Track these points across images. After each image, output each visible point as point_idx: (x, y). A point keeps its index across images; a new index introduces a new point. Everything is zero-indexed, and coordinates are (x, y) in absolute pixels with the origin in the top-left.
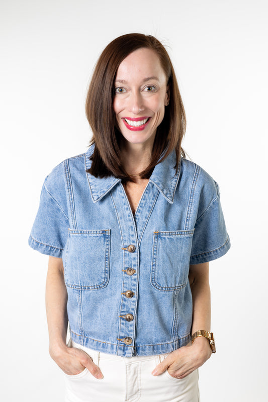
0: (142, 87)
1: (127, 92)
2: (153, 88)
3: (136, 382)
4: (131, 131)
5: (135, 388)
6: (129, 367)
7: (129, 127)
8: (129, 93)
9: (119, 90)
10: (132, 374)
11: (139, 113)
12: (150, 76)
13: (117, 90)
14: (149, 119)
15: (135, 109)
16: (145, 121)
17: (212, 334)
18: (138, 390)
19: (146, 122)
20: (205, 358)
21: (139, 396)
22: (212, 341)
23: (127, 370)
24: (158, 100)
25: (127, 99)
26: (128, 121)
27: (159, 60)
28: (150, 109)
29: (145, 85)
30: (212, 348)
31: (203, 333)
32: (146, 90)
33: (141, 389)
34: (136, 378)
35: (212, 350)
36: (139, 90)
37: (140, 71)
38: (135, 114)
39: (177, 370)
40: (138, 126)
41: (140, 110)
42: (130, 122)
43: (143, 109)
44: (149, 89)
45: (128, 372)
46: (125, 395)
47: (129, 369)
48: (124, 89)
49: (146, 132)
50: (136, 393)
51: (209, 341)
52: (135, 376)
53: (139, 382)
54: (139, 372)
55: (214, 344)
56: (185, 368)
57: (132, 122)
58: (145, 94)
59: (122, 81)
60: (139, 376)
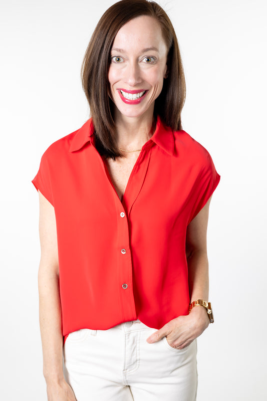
0: (140, 58)
1: (124, 62)
2: (152, 60)
3: (135, 351)
4: (125, 104)
5: (134, 358)
6: (129, 335)
7: (124, 99)
8: (127, 63)
9: (116, 59)
10: (131, 342)
11: (136, 85)
12: (149, 46)
13: (114, 59)
14: (146, 92)
15: (132, 81)
16: (141, 94)
17: (209, 304)
18: (137, 361)
19: (143, 95)
20: (203, 328)
21: (137, 366)
22: (209, 310)
23: (126, 339)
24: (156, 72)
25: (124, 70)
26: (124, 93)
27: (160, 29)
28: (147, 82)
29: (143, 56)
30: (210, 317)
31: (200, 302)
32: (145, 60)
33: (140, 360)
34: (135, 348)
35: (210, 320)
36: (137, 61)
37: (139, 40)
38: (131, 86)
39: (175, 341)
40: (134, 99)
41: (137, 82)
42: (125, 95)
43: (140, 81)
44: (148, 60)
45: (127, 341)
46: (123, 365)
47: (128, 338)
48: (121, 59)
49: (142, 106)
50: (134, 363)
51: (207, 311)
52: (134, 345)
53: (138, 351)
54: (138, 342)
55: (212, 314)
56: (184, 338)
57: (127, 94)
58: (144, 65)
59: (119, 50)
60: (138, 346)
